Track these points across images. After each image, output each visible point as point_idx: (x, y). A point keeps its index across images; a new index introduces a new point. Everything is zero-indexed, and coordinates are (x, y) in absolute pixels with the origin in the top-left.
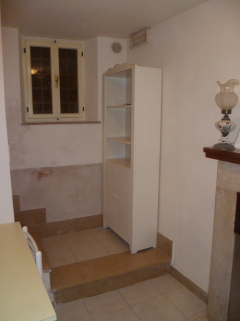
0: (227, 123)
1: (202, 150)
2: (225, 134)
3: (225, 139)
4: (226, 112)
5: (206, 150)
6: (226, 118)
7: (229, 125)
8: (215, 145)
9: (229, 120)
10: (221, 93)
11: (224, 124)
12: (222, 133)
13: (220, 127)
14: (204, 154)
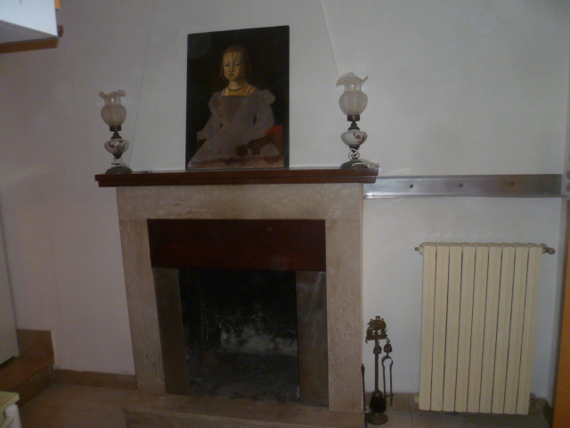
0: (121, 142)
1: (94, 178)
2: (118, 155)
3: (118, 161)
4: (115, 129)
5: (98, 178)
6: (116, 136)
7: (122, 144)
8: (108, 171)
9: (120, 137)
10: (106, 106)
11: (117, 143)
12: (114, 154)
13: (113, 146)
14: (97, 183)
